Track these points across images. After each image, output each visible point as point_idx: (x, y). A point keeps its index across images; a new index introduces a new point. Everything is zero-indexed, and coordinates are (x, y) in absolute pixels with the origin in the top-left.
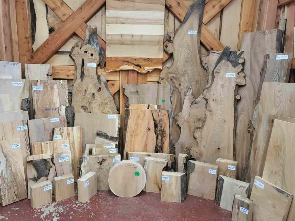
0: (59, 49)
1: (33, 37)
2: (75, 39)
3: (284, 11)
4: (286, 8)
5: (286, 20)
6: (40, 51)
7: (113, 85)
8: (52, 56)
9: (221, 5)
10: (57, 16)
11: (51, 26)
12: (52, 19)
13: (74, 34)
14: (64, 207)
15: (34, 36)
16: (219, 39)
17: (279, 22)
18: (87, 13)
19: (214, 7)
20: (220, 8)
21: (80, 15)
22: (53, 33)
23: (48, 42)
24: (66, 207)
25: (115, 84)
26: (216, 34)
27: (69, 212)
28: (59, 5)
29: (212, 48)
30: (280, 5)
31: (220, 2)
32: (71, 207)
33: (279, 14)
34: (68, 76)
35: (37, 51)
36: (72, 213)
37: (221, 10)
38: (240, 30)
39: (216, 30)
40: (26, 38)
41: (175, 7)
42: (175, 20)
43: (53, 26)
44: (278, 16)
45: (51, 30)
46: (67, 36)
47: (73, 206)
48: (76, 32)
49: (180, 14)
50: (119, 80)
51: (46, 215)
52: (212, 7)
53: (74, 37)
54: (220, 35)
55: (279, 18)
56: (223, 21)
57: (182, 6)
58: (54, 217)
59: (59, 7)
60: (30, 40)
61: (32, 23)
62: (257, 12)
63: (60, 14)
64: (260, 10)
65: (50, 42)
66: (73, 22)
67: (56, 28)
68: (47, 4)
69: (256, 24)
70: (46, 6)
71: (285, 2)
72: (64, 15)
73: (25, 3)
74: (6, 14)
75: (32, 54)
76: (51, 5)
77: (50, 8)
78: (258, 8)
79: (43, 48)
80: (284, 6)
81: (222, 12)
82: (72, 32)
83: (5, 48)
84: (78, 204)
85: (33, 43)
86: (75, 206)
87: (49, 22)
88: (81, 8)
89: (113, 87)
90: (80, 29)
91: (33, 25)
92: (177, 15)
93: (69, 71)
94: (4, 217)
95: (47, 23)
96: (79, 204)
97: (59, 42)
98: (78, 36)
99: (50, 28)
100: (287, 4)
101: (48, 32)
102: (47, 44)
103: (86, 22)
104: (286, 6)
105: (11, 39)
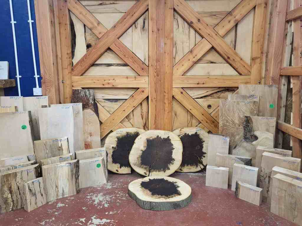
0: (95, 62)
1: (73, 53)
2: (108, 53)
3: (291, 25)
4: (293, 23)
5: (293, 33)
6: (79, 64)
7: (143, 91)
8: (89, 68)
9: (235, 20)
10: (94, 34)
11: (88, 43)
12: (89, 36)
13: (109, 49)
14: (110, 197)
15: (74, 51)
16: (235, 49)
17: (286, 34)
18: (119, 31)
19: (229, 22)
20: (235, 23)
21: (113, 33)
22: (90, 49)
23: (86, 57)
24: (111, 196)
25: (145, 91)
26: (232, 45)
27: (116, 200)
28: (96, 25)
29: (229, 57)
30: (288, 20)
31: (235, 17)
32: (115, 196)
33: (287, 27)
34: (103, 85)
35: (77, 64)
36: (118, 201)
37: (235, 24)
38: (252, 41)
39: (231, 42)
40: (67, 54)
41: (195, 23)
42: (195, 34)
43: (90, 43)
44: (286, 29)
45: (89, 46)
46: (103, 50)
47: (117, 196)
48: (110, 47)
49: (200, 29)
50: (148, 87)
51: (98, 203)
52: (228, 22)
53: (108, 51)
54: (235, 46)
55: (286, 31)
56: (237, 33)
57: (201, 22)
58: (104, 204)
59: (96, 27)
60: (71, 55)
61: (72, 41)
62: (268, 26)
63: (96, 32)
64: (270, 24)
65: (88, 56)
66: (107, 39)
67: (93, 44)
68: (85, 24)
69: (267, 36)
70: (85, 26)
71: (292, 18)
72: (100, 33)
73: (67, 24)
74: (53, 36)
75: (72, 68)
76: (89, 25)
77: (88, 28)
78: (268, 22)
79: (82, 62)
80: (291, 21)
81: (236, 26)
82: (107, 47)
83: (53, 64)
84: (120, 194)
85: (73, 58)
86: (119, 195)
87: (87, 39)
88: (115, 27)
89: (143, 93)
90: (113, 44)
91: (73, 43)
92: (198, 30)
93: (105, 81)
94: (64, 205)
95: (85, 40)
96: (122, 194)
97: (96, 56)
98: (112, 50)
99: (87, 44)
100: (294, 20)
101: (86, 48)
102: (86, 58)
103: (118, 38)
104: (293, 21)
105: (57, 56)
